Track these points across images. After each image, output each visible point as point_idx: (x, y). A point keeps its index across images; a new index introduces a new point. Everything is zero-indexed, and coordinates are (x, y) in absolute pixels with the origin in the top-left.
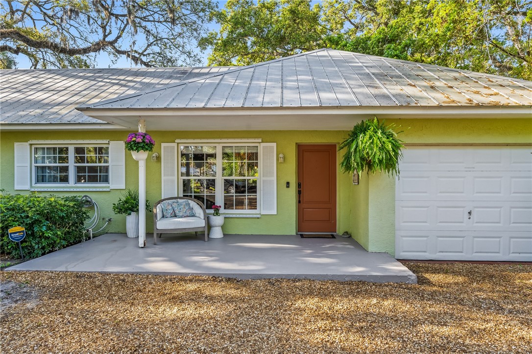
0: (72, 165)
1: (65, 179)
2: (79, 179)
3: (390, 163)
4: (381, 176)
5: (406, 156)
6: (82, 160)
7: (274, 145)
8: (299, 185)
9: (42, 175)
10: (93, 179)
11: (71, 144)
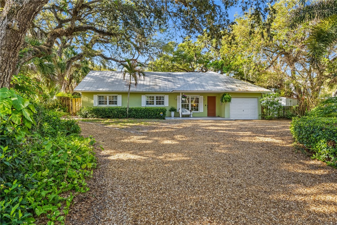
0: (155, 101)
1: (153, 104)
2: (157, 104)
3: (230, 101)
4: (227, 103)
5: (233, 100)
6: (157, 99)
7: (203, 96)
8: (208, 106)
9: (147, 103)
10: (160, 104)
11: (155, 96)
